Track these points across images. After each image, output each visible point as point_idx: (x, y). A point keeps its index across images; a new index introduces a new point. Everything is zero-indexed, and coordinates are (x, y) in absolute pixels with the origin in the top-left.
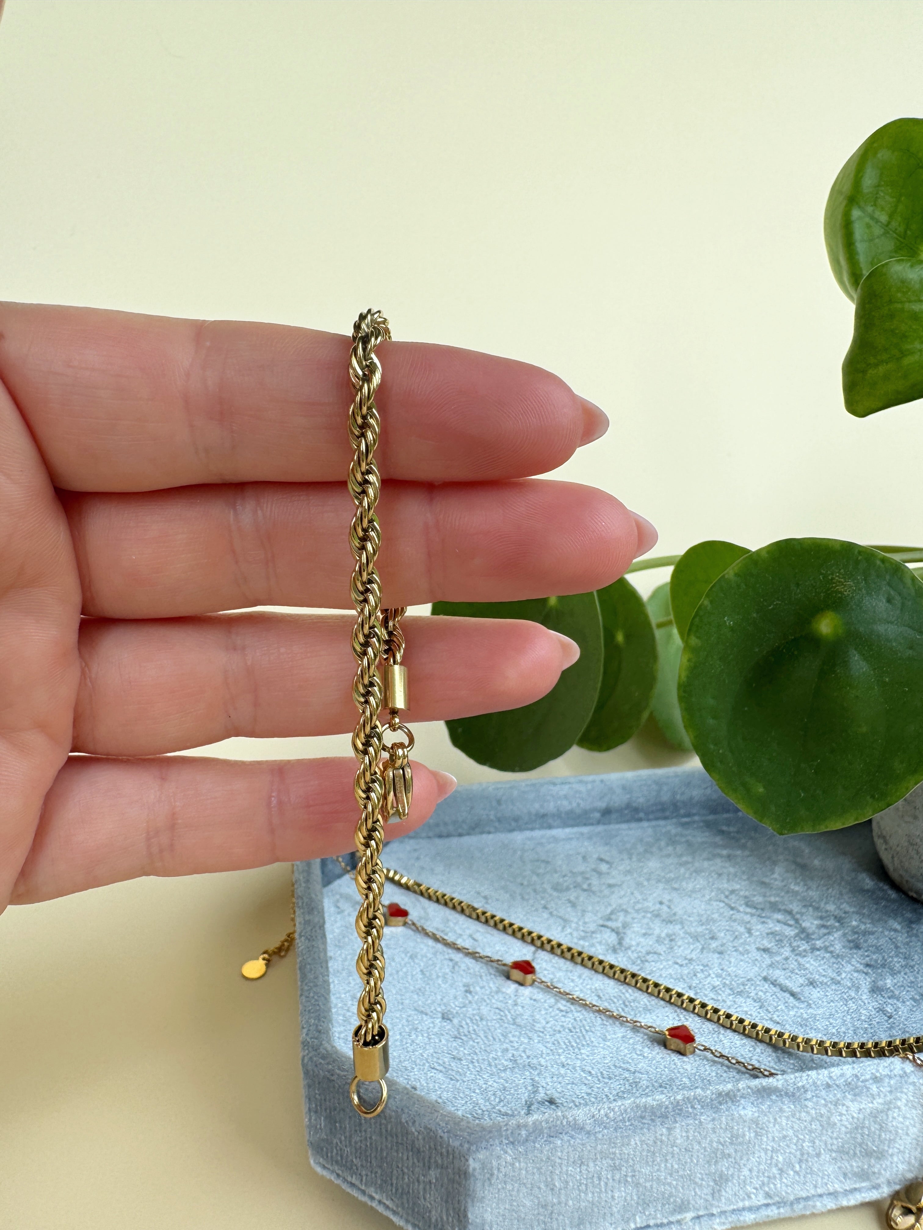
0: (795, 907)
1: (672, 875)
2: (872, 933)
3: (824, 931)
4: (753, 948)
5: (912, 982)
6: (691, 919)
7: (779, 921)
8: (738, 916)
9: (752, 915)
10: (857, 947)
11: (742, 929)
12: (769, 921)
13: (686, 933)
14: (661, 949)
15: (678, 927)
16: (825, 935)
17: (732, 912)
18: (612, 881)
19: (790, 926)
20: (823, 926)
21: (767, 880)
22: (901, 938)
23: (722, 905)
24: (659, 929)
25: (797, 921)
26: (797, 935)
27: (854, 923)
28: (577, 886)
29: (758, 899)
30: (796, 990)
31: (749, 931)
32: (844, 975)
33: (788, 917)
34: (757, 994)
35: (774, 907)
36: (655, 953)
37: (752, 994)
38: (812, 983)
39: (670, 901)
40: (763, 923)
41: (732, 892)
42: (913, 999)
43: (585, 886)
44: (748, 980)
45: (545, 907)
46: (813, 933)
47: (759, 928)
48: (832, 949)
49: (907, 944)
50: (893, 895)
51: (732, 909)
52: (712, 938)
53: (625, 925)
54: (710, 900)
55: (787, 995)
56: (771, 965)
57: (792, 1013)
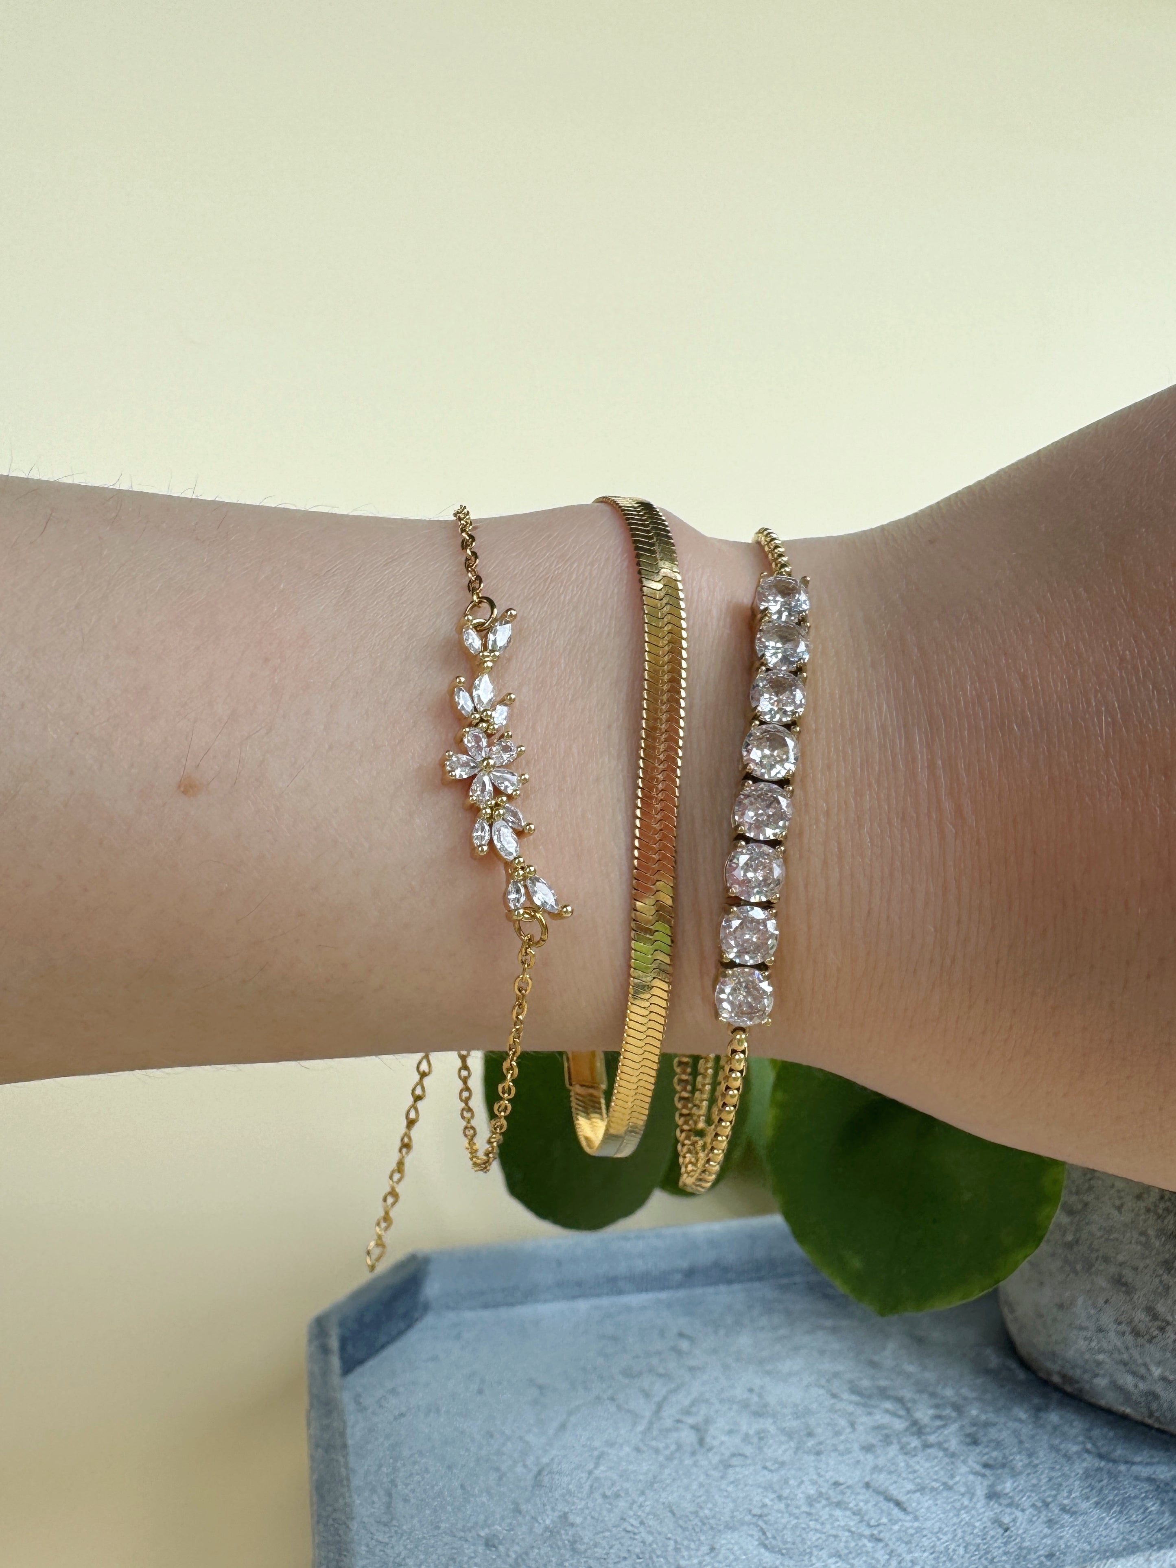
0: (907, 1394)
1: (765, 1354)
2: (994, 1425)
3: (939, 1423)
4: (856, 1446)
5: (1034, 1486)
6: (785, 1411)
7: (887, 1411)
8: (839, 1405)
9: (857, 1404)
10: (975, 1443)
11: (843, 1422)
12: (875, 1411)
13: (778, 1429)
14: (748, 1450)
15: (770, 1420)
16: (939, 1428)
17: (832, 1401)
18: (692, 1363)
19: (900, 1417)
20: (939, 1417)
21: (876, 1358)
22: (1026, 1430)
23: (821, 1391)
24: (747, 1425)
25: (908, 1410)
26: (907, 1429)
27: (974, 1412)
28: (651, 1370)
29: (865, 1383)
30: (902, 1498)
31: (852, 1425)
32: (957, 1478)
33: (898, 1406)
34: (857, 1505)
35: (883, 1393)
36: (740, 1455)
37: (851, 1505)
38: (921, 1489)
39: (762, 1387)
40: (870, 1414)
41: (836, 1375)
42: (1033, 1505)
43: (661, 1370)
44: (848, 1487)
45: (612, 1399)
46: (926, 1426)
47: (864, 1421)
48: (946, 1445)
49: (1032, 1437)
50: (1021, 1375)
51: (834, 1396)
52: (810, 1434)
53: (708, 1421)
54: (808, 1386)
55: (891, 1505)
56: (876, 1469)
57: (896, 1528)
